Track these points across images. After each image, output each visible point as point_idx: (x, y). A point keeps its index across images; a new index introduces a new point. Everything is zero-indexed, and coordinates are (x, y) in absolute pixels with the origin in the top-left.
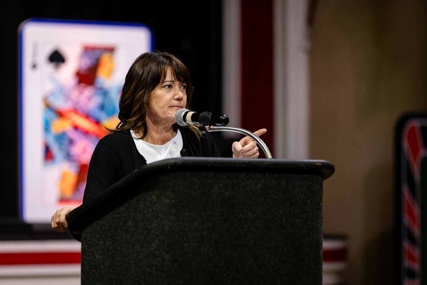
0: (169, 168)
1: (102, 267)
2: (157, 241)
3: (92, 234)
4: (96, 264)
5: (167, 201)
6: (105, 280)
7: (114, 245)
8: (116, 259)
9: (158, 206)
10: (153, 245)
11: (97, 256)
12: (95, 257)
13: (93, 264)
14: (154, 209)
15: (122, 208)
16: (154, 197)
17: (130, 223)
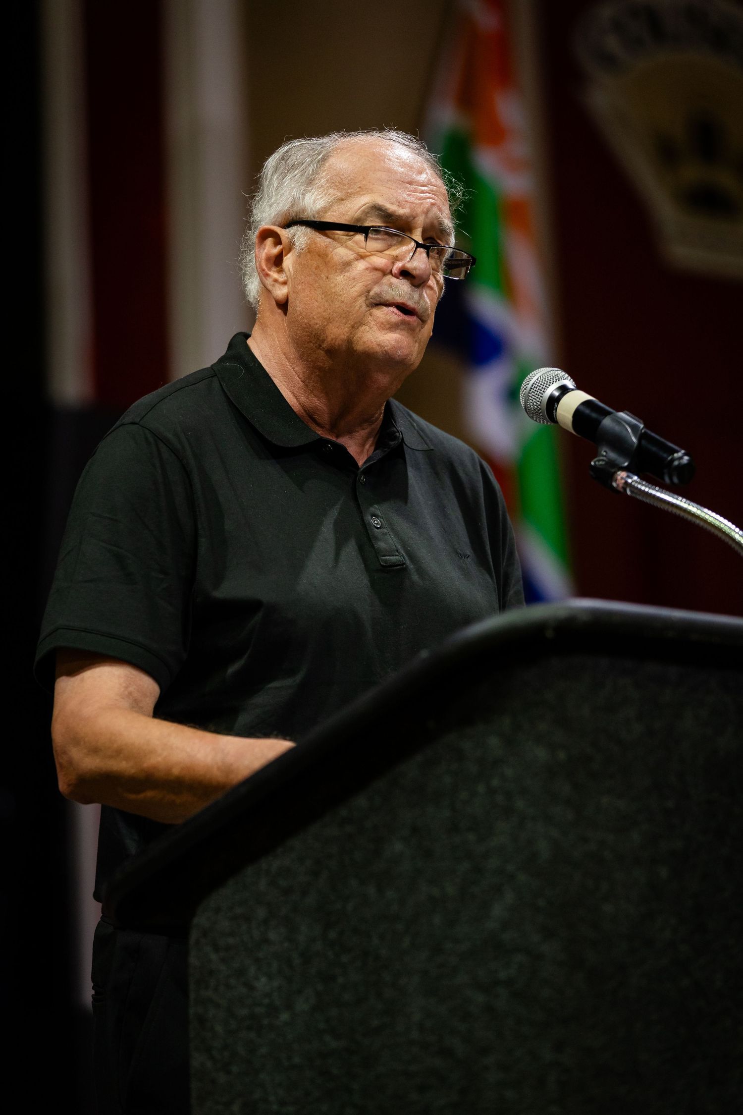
0: (549, 634)
1: (285, 1016)
2: (509, 897)
3: (238, 911)
4: (259, 1010)
5: (541, 754)
6: (297, 1060)
7: (332, 935)
8: (340, 980)
9: (509, 772)
10: (498, 910)
11: (262, 983)
12: (252, 988)
13: (244, 1012)
14: (495, 782)
15: (361, 801)
16: (494, 742)
17: (398, 846)
